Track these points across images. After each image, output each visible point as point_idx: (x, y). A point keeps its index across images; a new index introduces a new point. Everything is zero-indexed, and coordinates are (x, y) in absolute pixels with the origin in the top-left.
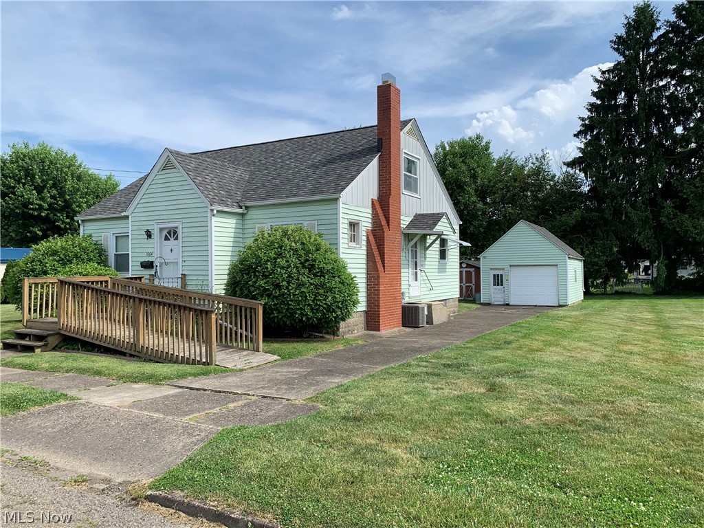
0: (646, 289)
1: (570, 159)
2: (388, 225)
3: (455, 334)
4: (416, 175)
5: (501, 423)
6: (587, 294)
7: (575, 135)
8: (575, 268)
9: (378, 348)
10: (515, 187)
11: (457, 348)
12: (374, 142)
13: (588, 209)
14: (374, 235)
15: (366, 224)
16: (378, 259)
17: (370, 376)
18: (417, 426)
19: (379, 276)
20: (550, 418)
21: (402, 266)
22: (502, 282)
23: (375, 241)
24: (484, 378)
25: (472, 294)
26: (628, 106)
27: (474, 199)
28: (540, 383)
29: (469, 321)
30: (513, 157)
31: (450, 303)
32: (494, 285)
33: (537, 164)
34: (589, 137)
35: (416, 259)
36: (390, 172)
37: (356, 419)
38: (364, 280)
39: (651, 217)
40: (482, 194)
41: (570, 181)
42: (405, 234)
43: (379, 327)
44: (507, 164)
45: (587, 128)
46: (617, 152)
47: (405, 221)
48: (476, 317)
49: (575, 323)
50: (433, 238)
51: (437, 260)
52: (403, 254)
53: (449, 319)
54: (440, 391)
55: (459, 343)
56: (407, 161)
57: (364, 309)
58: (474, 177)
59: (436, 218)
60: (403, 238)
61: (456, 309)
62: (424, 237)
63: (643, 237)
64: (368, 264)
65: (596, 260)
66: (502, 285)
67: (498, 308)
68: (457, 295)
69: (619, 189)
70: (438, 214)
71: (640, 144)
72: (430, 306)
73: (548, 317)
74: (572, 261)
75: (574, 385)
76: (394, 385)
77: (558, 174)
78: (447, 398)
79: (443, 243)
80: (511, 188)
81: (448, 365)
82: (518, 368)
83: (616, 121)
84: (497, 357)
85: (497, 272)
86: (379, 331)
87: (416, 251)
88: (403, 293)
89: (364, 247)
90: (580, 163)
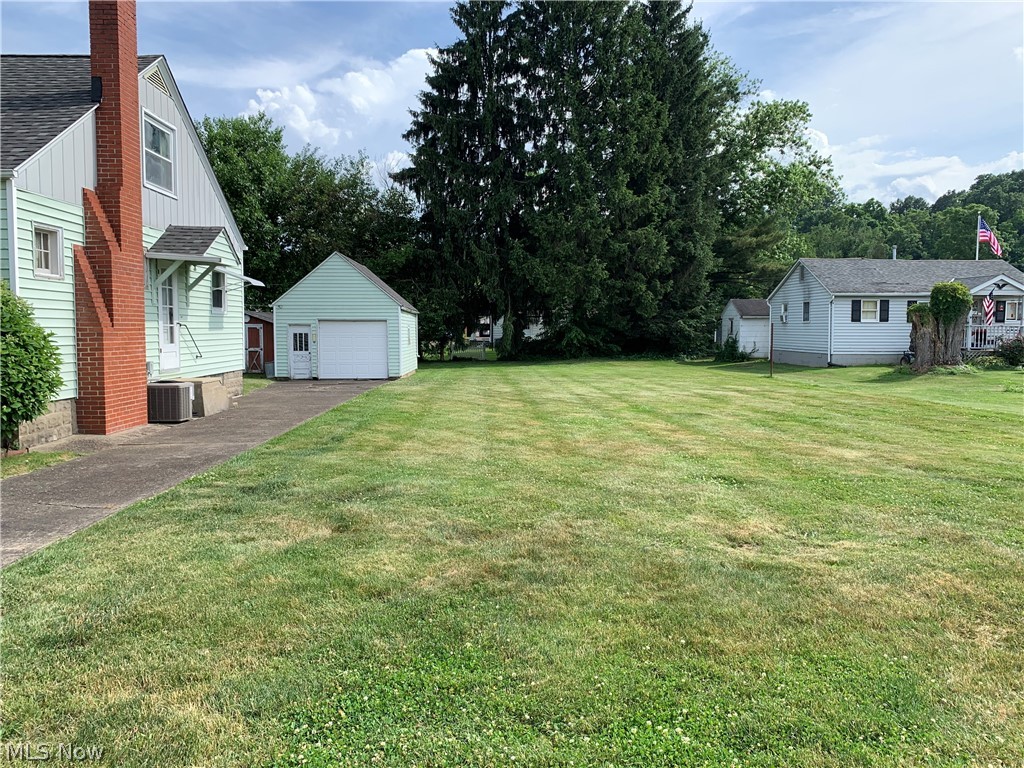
0: (489, 353)
1: (397, 170)
2: (119, 240)
3: (246, 430)
4: (167, 156)
5: (380, 594)
6: (422, 362)
7: (404, 136)
8: (408, 325)
9: (105, 466)
10: (321, 203)
11: (260, 455)
12: (85, 84)
13: (421, 245)
14: (89, 258)
15: (72, 234)
16: (99, 302)
17: (97, 528)
18: (219, 633)
19: (102, 335)
20: (458, 571)
21: (147, 317)
22: (307, 345)
23: (93, 268)
24: (320, 506)
25: (259, 365)
26: (471, 104)
27: (258, 214)
28: (414, 505)
29: (264, 406)
30: (317, 156)
31: (232, 379)
32: (295, 349)
33: (353, 172)
34: (422, 142)
35: (171, 304)
36: (119, 144)
37: (74, 639)
38: (71, 342)
39: (498, 259)
40: (273, 208)
41: (396, 203)
42: (151, 260)
43: (105, 427)
44: (307, 166)
45: (420, 129)
46: (457, 167)
47: (151, 237)
48: (272, 400)
49: (422, 402)
50: (201, 269)
51: (208, 308)
52: (147, 295)
53: (231, 406)
54: (250, 545)
55: (256, 445)
56: (150, 129)
57: (72, 394)
58: (258, 180)
59: (208, 235)
60: (146, 266)
61: (240, 389)
62: (185, 267)
63: (487, 287)
64: (77, 311)
65: (432, 314)
66: (307, 350)
67: (304, 384)
68: (240, 364)
69: (461, 218)
70: (211, 229)
71: (484, 160)
72: (198, 386)
73: (383, 395)
74: (405, 315)
75: (466, 502)
76: (152, 543)
77: (382, 190)
78: (266, 559)
79: (218, 279)
80: (316, 204)
81: (250, 488)
82: (371, 483)
83: (458, 124)
84: (330, 466)
85: (299, 330)
86: (104, 433)
87: (171, 290)
88: (147, 365)
89: (70, 280)
90: (411, 177)
